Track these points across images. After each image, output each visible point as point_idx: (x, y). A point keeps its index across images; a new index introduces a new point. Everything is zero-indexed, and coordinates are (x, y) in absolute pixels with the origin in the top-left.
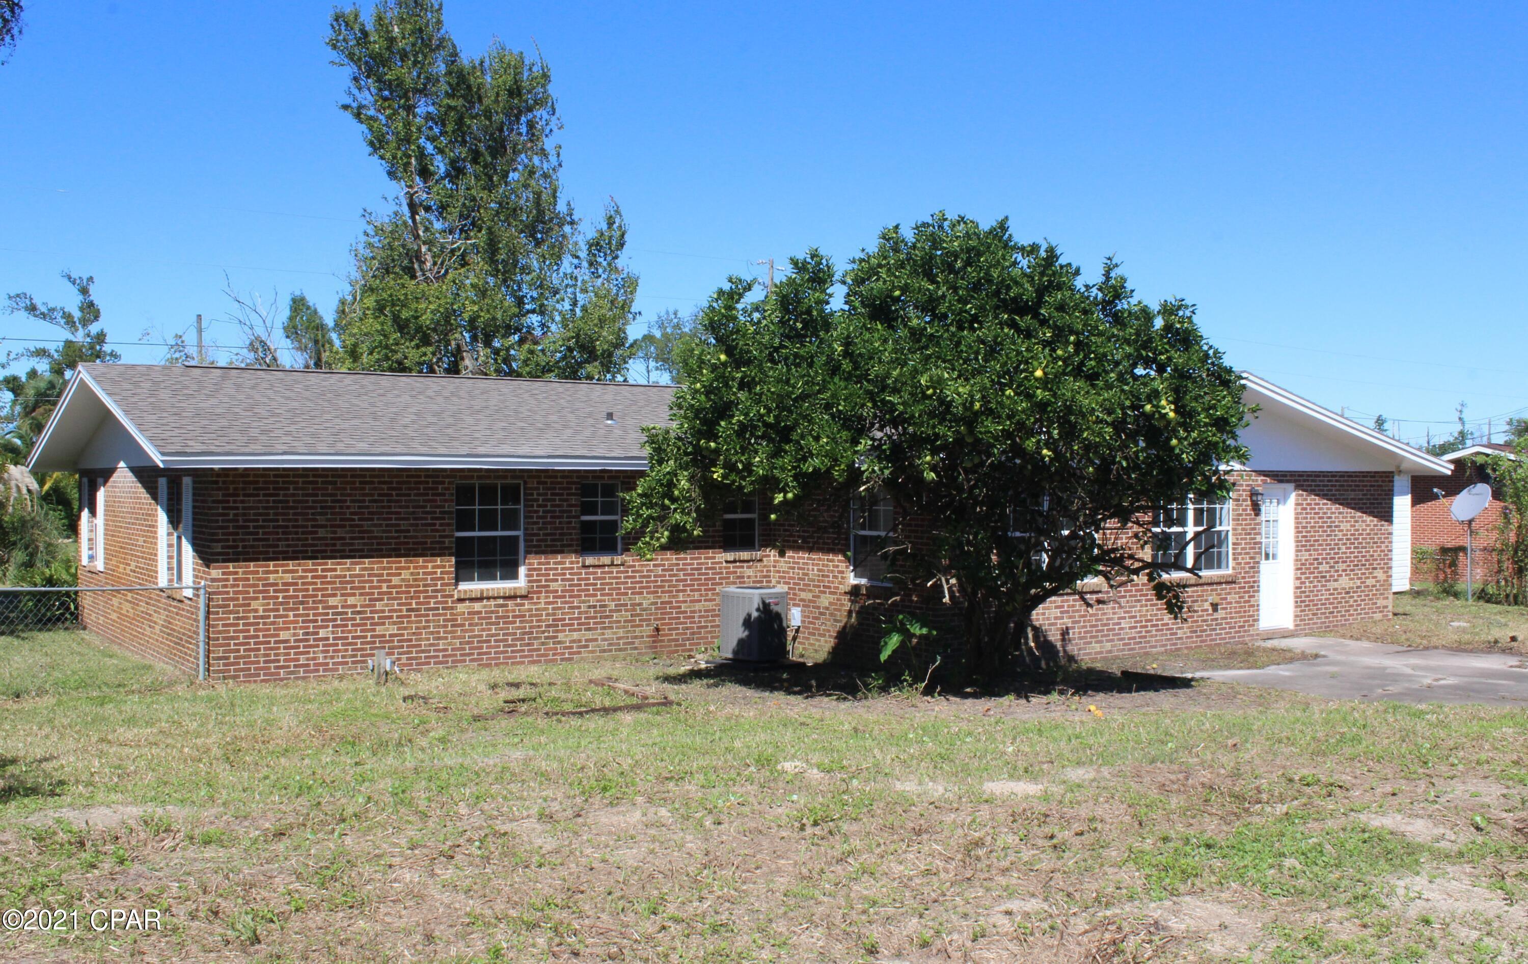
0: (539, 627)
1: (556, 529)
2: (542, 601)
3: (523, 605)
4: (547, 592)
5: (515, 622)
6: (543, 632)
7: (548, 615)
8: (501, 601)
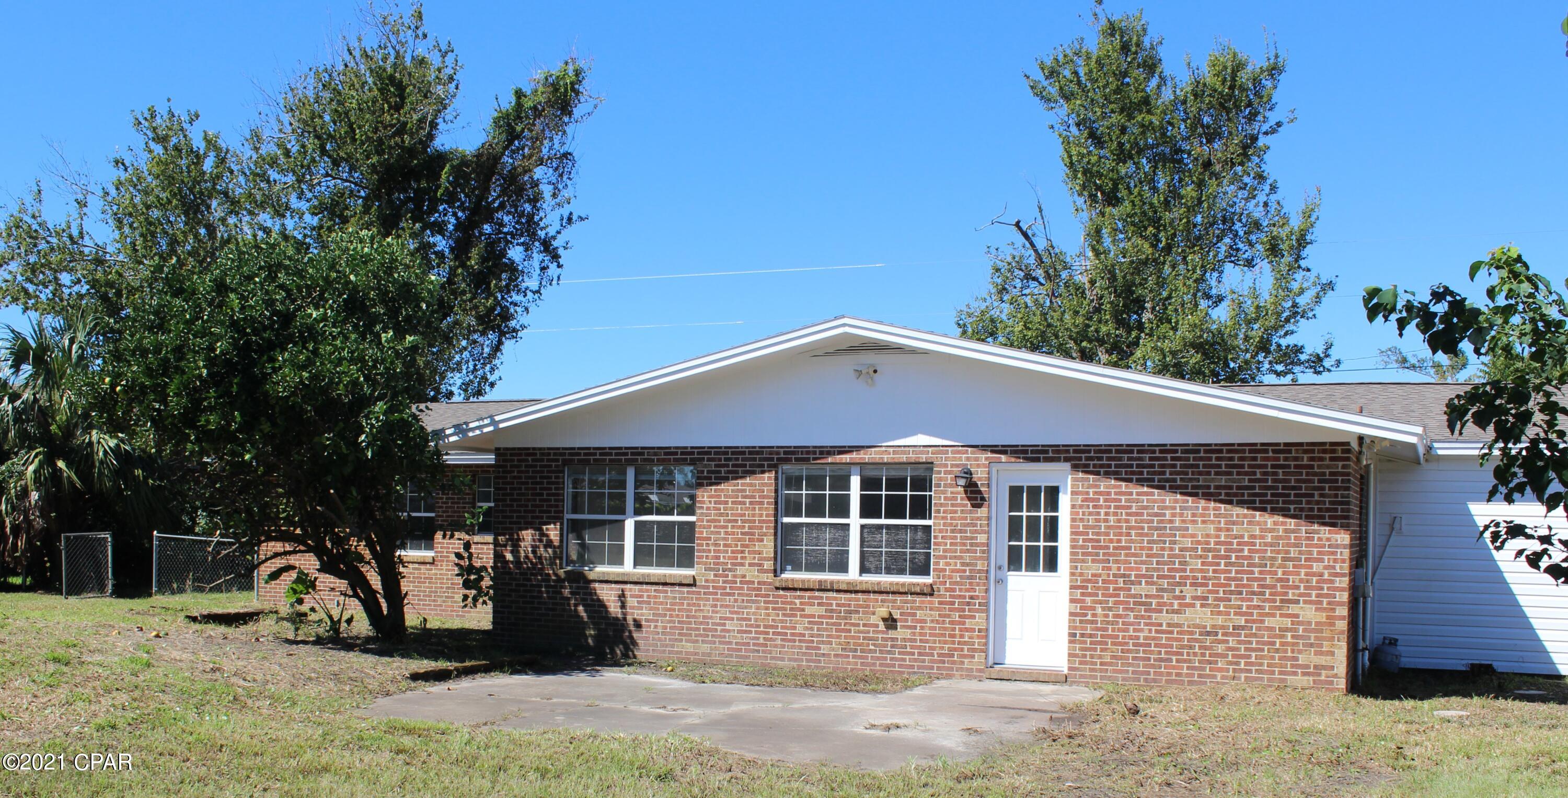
0: (442, 588)
1: (455, 512)
2: (444, 568)
3: (431, 570)
4: (447, 561)
5: (425, 583)
6: (444, 592)
7: (447, 579)
8: (416, 566)
